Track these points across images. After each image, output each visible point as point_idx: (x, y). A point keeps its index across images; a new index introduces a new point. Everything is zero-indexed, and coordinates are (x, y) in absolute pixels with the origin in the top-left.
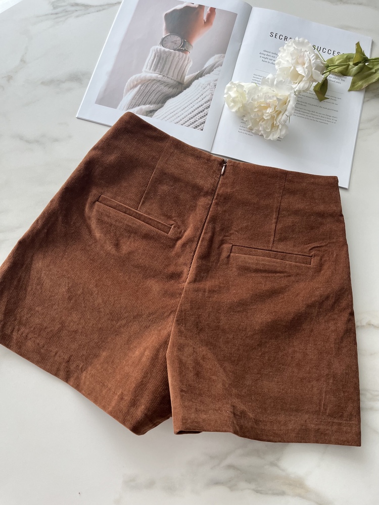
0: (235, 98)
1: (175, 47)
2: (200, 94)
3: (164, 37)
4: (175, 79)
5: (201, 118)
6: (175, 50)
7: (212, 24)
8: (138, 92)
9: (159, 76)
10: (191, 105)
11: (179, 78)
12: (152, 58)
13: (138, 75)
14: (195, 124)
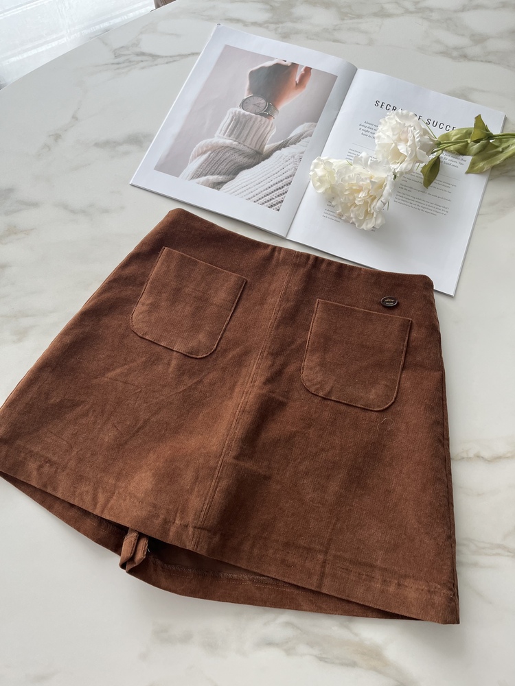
0: (321, 177)
1: (258, 111)
2: (281, 168)
3: (245, 98)
4: (252, 148)
5: (278, 196)
6: (256, 114)
7: (305, 87)
8: (206, 160)
9: (234, 143)
10: (269, 180)
11: (258, 146)
12: (228, 122)
13: (208, 141)
14: (270, 203)
